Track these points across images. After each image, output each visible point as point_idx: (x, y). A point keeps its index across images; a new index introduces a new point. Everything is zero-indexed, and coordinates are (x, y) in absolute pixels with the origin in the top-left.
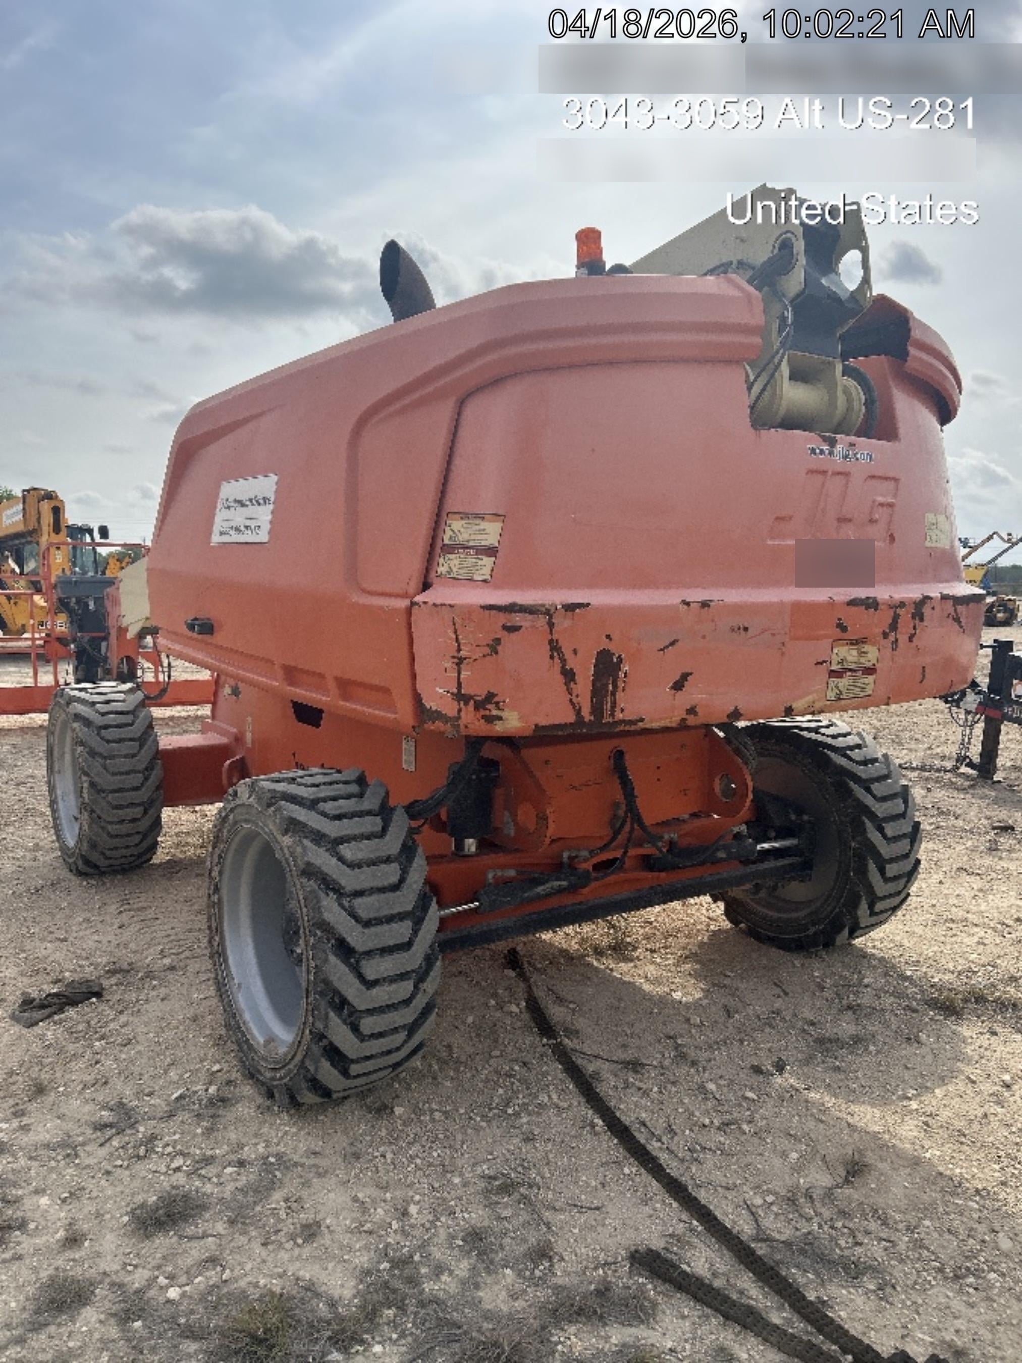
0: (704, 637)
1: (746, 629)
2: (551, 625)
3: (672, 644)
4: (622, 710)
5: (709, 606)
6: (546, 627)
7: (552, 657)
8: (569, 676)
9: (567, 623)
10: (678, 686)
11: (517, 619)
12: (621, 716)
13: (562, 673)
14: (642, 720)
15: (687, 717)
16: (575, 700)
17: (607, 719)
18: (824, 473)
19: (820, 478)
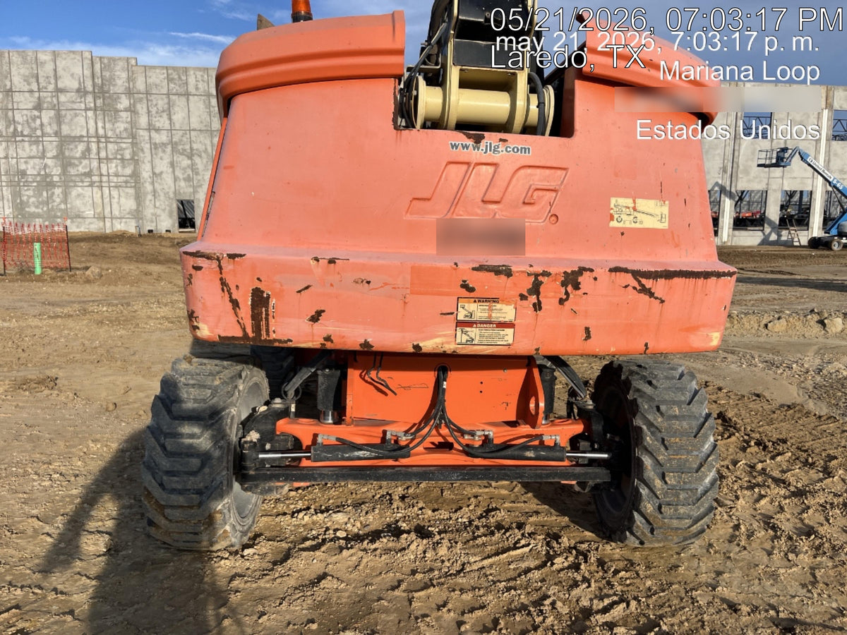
0: (332, 285)
1: (368, 282)
2: (220, 268)
3: (307, 288)
4: (274, 332)
5: (335, 262)
6: (218, 269)
7: (223, 290)
8: (235, 304)
9: (231, 267)
10: (315, 318)
11: (200, 262)
12: (274, 335)
13: (230, 301)
14: (291, 341)
15: (325, 342)
16: (240, 321)
17: (264, 336)
18: (468, 164)
19: (464, 167)
